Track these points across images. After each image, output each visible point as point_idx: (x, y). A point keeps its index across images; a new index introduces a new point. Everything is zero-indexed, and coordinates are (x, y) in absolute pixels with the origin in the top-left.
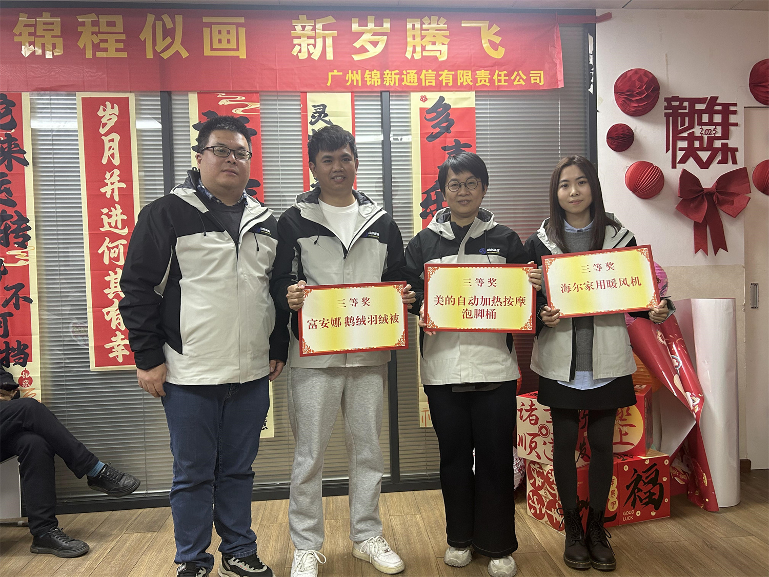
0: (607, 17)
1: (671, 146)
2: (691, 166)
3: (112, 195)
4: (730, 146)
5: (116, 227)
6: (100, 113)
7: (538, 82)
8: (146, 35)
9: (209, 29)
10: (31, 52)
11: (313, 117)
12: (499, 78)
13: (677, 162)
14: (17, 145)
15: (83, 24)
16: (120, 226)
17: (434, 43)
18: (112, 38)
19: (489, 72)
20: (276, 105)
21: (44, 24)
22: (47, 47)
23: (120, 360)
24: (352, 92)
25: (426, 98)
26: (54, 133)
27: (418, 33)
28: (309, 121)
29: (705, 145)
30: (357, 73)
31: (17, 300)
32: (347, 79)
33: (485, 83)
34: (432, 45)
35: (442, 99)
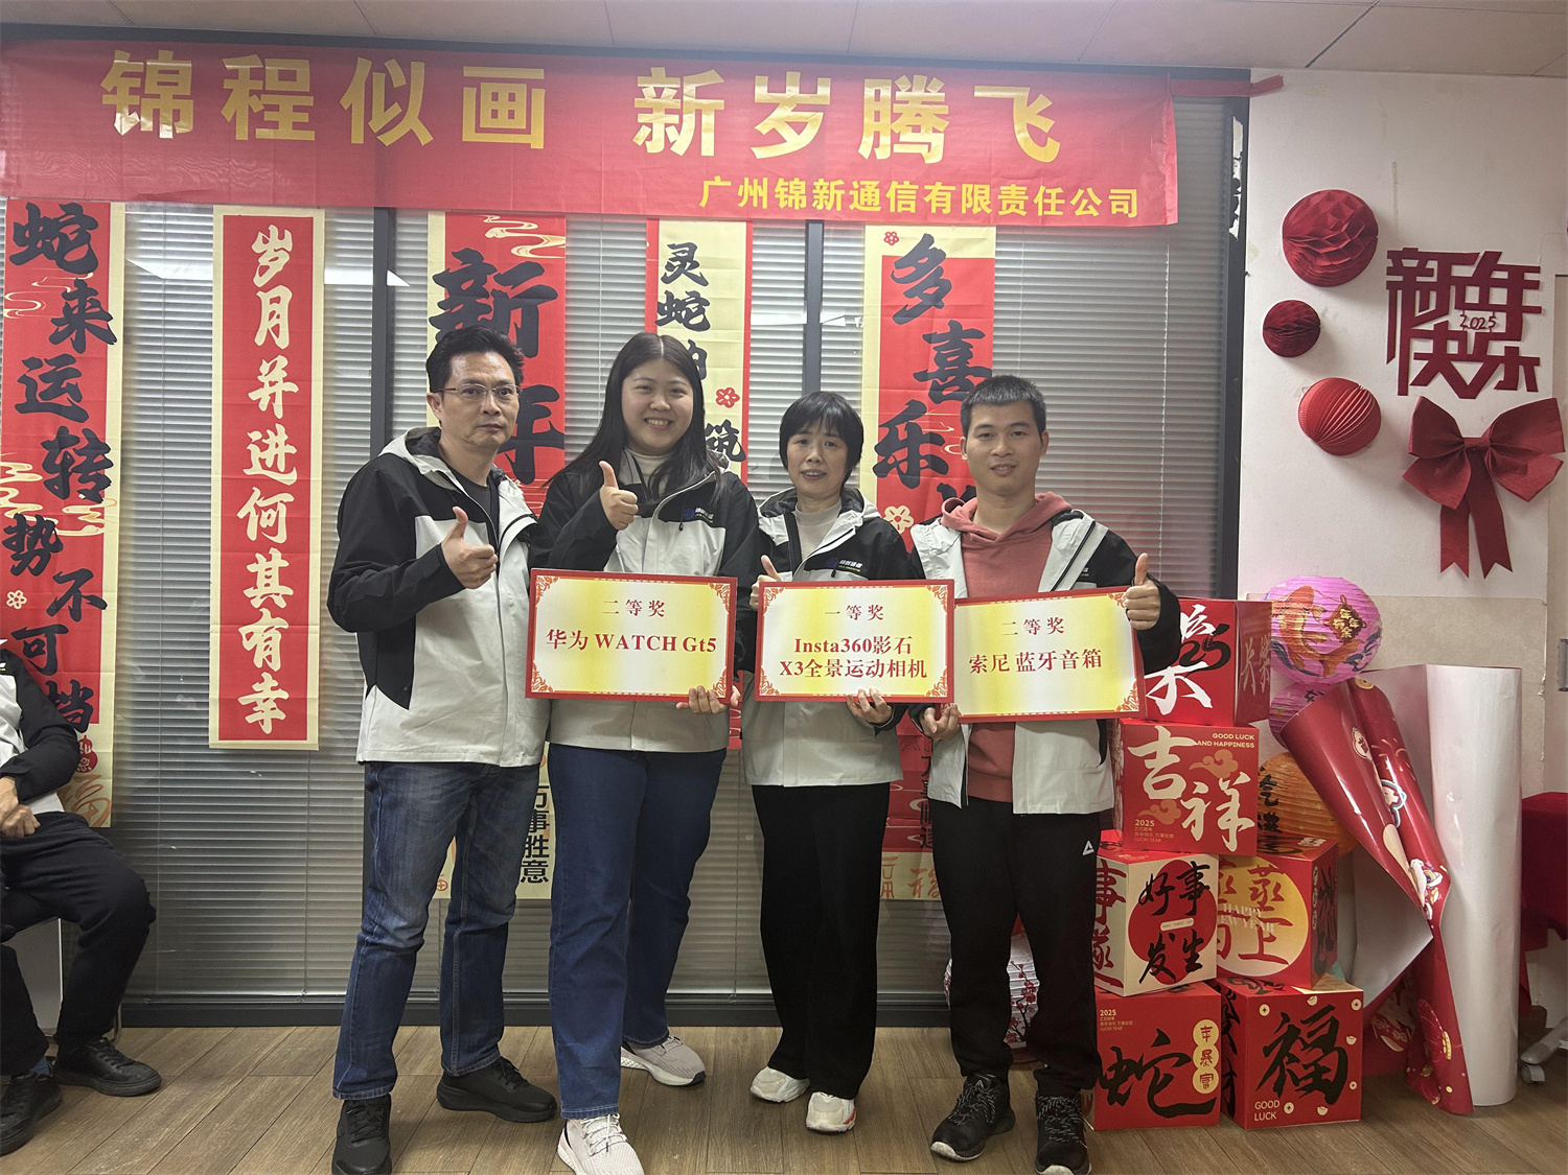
0: (1273, 85)
1: (1399, 350)
2: (1440, 392)
3: (270, 407)
4: (1523, 353)
5: (275, 468)
6: (258, 247)
7: (1126, 212)
8: (353, 99)
9: (475, 89)
10: (133, 125)
11: (669, 267)
12: (1046, 201)
13: (1410, 382)
14: (96, 304)
15: (234, 74)
16: (282, 466)
17: (916, 129)
18: (286, 104)
19: (1025, 188)
20: (599, 241)
21: (161, 72)
22: (164, 118)
23: (267, 728)
24: (749, 222)
25: (895, 237)
26: (167, 283)
27: (885, 109)
28: (661, 275)
29: (1470, 350)
30: (760, 183)
31: (77, 602)
32: (740, 194)
33: (1017, 211)
34: (913, 131)
35: (928, 239)
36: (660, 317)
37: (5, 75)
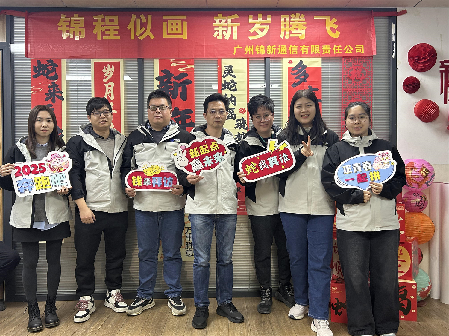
0: (404, 12)
1: (444, 90)
6: (104, 71)
8: (131, 26)
9: (166, 22)
10: (67, 36)
11: (225, 73)
12: (336, 49)
14: (58, 89)
15: (96, 21)
17: (297, 29)
18: (112, 29)
19: (330, 46)
20: (203, 66)
21: (75, 20)
22: (77, 34)
24: (248, 58)
25: (292, 61)
26: (78, 82)
27: (287, 23)
28: (222, 75)
30: (251, 47)
32: (245, 50)
33: (328, 53)
34: (296, 30)
35: (301, 62)
36: (222, 88)
37: (29, 23)
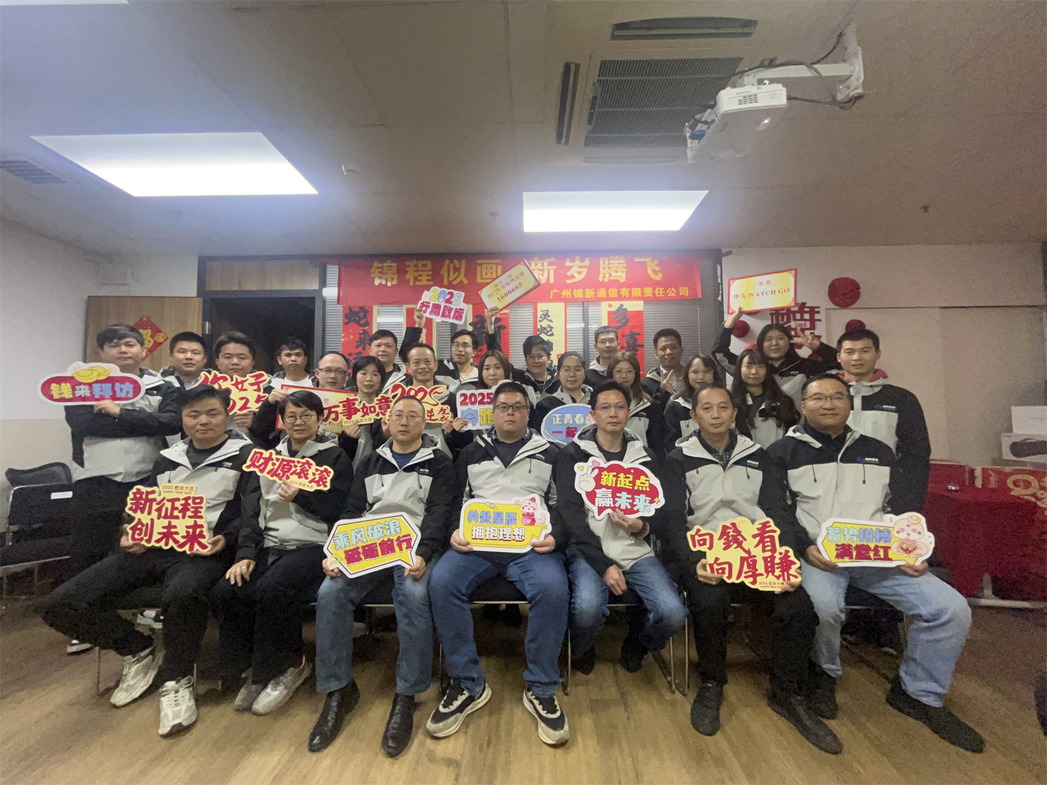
0: (729, 253)
7: (684, 294)
8: (444, 271)
9: (480, 267)
10: (380, 283)
11: (541, 317)
12: (659, 292)
15: (409, 266)
17: (617, 272)
18: (424, 274)
19: (652, 288)
20: (518, 310)
21: (387, 266)
22: (389, 280)
24: (565, 302)
25: (611, 305)
27: (606, 266)
28: (538, 320)
30: (568, 290)
32: (562, 294)
33: (650, 295)
35: (622, 305)
37: (342, 270)
